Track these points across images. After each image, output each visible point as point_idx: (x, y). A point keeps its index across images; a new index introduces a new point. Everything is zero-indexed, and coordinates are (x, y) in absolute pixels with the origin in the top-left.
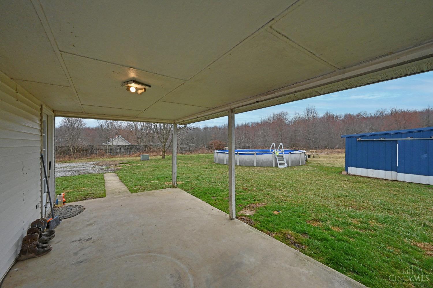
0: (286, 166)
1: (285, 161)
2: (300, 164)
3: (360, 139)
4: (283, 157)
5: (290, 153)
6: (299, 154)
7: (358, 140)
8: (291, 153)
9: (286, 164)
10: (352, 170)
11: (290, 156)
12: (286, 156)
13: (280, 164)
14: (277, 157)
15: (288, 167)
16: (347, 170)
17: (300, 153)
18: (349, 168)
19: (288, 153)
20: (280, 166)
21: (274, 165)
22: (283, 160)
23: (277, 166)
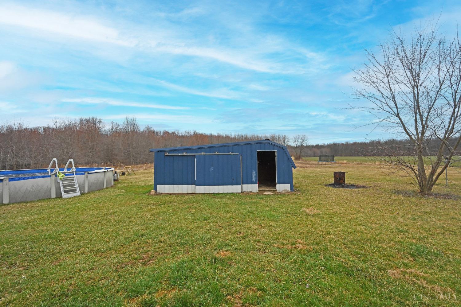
0: (78, 193)
1: (77, 185)
2: (105, 187)
3: (167, 154)
4: (73, 180)
5: (86, 174)
6: (103, 174)
7: (166, 154)
8: (89, 173)
9: (78, 190)
10: (161, 188)
11: (87, 177)
12: (78, 179)
13: (65, 192)
14: (61, 182)
15: (83, 194)
16: (155, 189)
17: (105, 172)
18: (158, 186)
19: (84, 174)
20: (64, 196)
21: (53, 195)
22: (74, 185)
23: (59, 196)
